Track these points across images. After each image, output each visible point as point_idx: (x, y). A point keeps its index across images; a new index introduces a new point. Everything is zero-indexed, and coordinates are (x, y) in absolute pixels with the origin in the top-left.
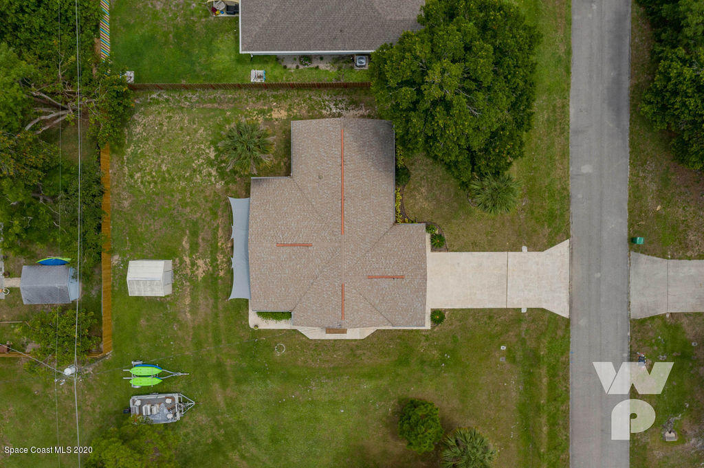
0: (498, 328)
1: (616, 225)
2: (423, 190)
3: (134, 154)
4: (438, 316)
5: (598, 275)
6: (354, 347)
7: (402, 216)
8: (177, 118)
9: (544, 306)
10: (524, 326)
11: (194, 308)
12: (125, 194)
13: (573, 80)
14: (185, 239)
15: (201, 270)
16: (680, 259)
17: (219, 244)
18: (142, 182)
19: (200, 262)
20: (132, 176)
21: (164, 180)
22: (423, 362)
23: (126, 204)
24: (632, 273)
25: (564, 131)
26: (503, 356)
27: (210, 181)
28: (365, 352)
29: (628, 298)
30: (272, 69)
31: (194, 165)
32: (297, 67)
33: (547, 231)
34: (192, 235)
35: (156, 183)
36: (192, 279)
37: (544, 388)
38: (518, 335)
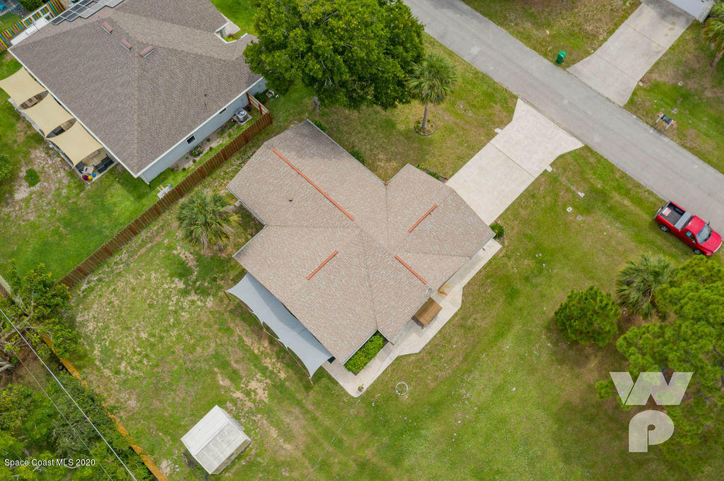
0: (548, 199)
1: (538, 65)
2: (381, 156)
3: (104, 351)
4: (499, 232)
5: (566, 102)
6: (461, 322)
8: (121, 285)
9: (559, 153)
10: (563, 179)
11: (287, 434)
12: (124, 395)
14: (219, 377)
15: (260, 391)
16: (600, 45)
17: (256, 351)
18: (132, 368)
19: (253, 385)
20: (117, 372)
21: (153, 346)
22: (527, 279)
23: (132, 403)
24: (585, 81)
26: (576, 215)
27: (198, 307)
28: (474, 316)
29: (603, 97)
30: (173, 180)
31: (170, 308)
32: (194, 161)
33: (497, 107)
34: (223, 368)
35: (147, 356)
36: (260, 408)
37: (633, 208)
38: (568, 190)
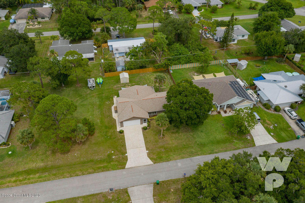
0: (119, 149)
1: (162, 177)
3: (153, 75)
4: (121, 132)
5: (142, 174)
6: (110, 116)
9: (129, 160)
10: (121, 156)
11: (117, 87)
12: (144, 74)
14: (135, 84)
15: (128, 87)
16: (154, 201)
18: (147, 76)
23: (141, 75)
24: (145, 185)
25: (190, 156)
26: (110, 152)
28: (109, 119)
29: (135, 186)
33: (155, 157)
36: (125, 86)
38: (117, 155)
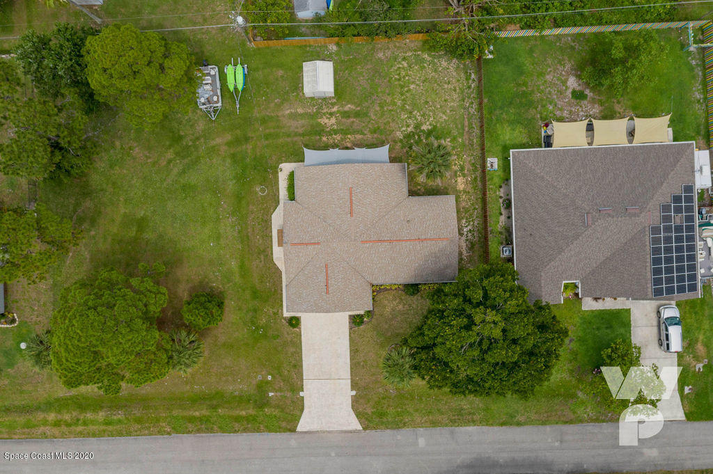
0: (286, 373)
1: (375, 468)
2: (401, 307)
3: (423, 60)
4: (294, 322)
5: (333, 454)
6: (266, 253)
7: (378, 290)
8: (455, 96)
9: (306, 410)
10: (289, 394)
11: (294, 116)
12: (388, 53)
13: (496, 428)
14: (353, 107)
15: (327, 121)
17: (349, 136)
18: (400, 68)
19: (333, 120)
20: (404, 59)
21: (402, 87)
22: (255, 311)
23: (381, 55)
25: (453, 422)
26: (263, 378)
27: (402, 127)
28: (263, 262)
30: (499, 175)
31: (416, 112)
32: (501, 197)
33: (369, 411)
34: (356, 113)
35: (399, 80)
36: (319, 114)
37: (237, 412)
38: (280, 390)
